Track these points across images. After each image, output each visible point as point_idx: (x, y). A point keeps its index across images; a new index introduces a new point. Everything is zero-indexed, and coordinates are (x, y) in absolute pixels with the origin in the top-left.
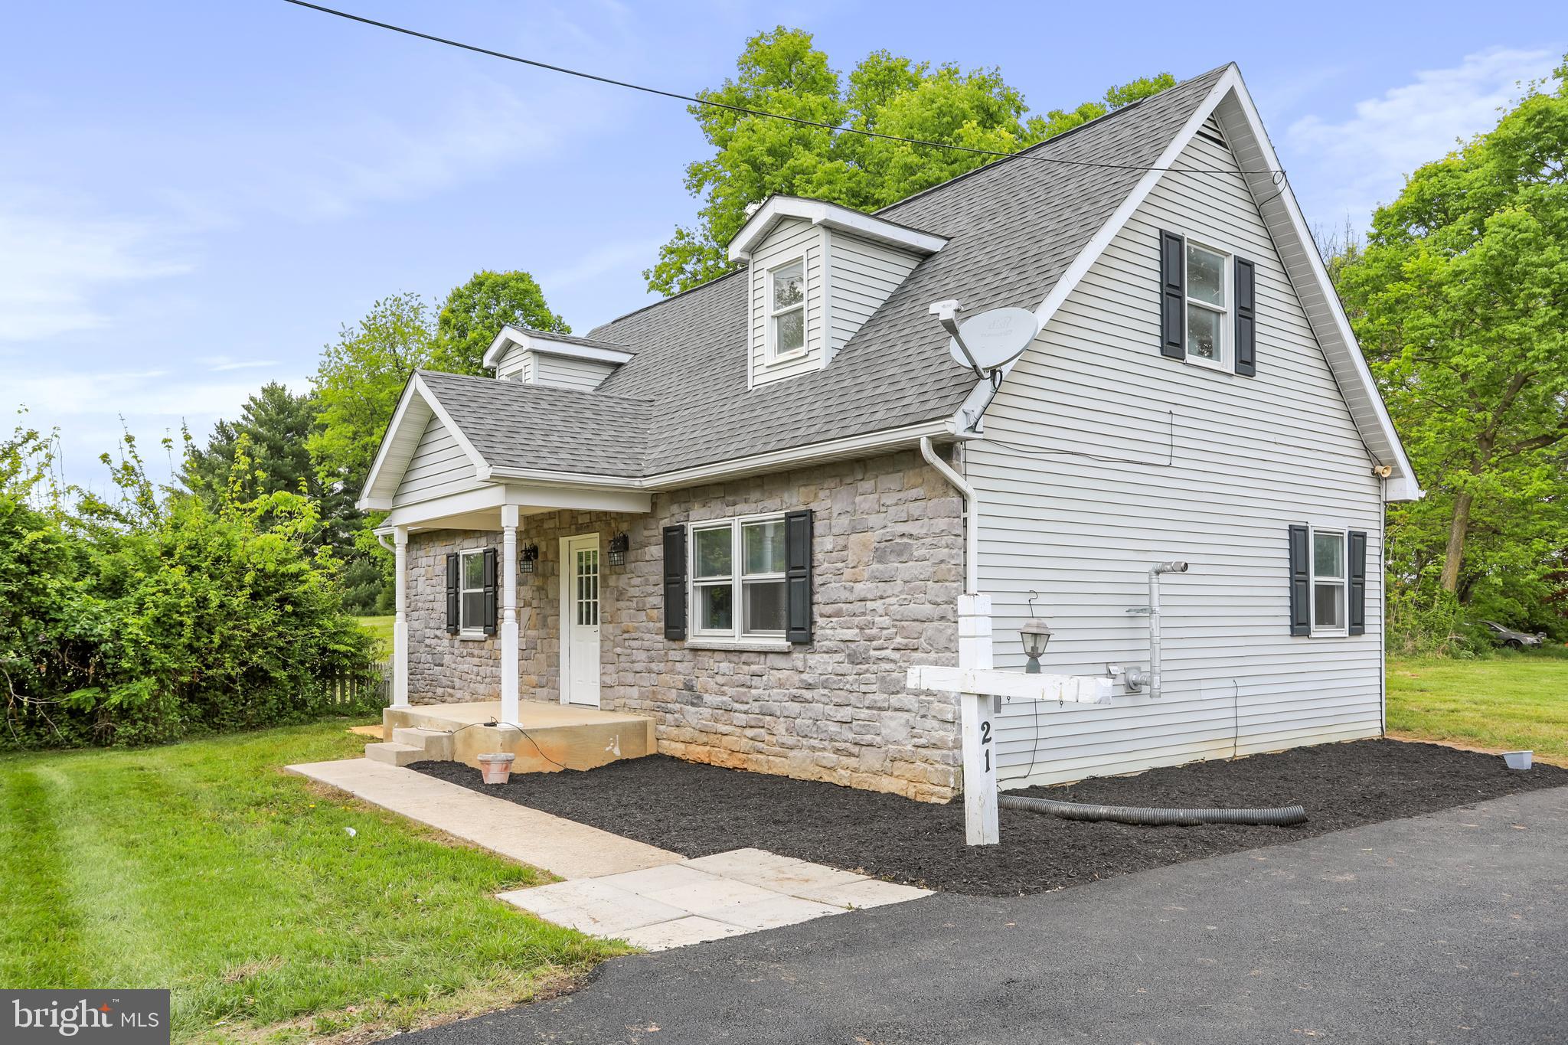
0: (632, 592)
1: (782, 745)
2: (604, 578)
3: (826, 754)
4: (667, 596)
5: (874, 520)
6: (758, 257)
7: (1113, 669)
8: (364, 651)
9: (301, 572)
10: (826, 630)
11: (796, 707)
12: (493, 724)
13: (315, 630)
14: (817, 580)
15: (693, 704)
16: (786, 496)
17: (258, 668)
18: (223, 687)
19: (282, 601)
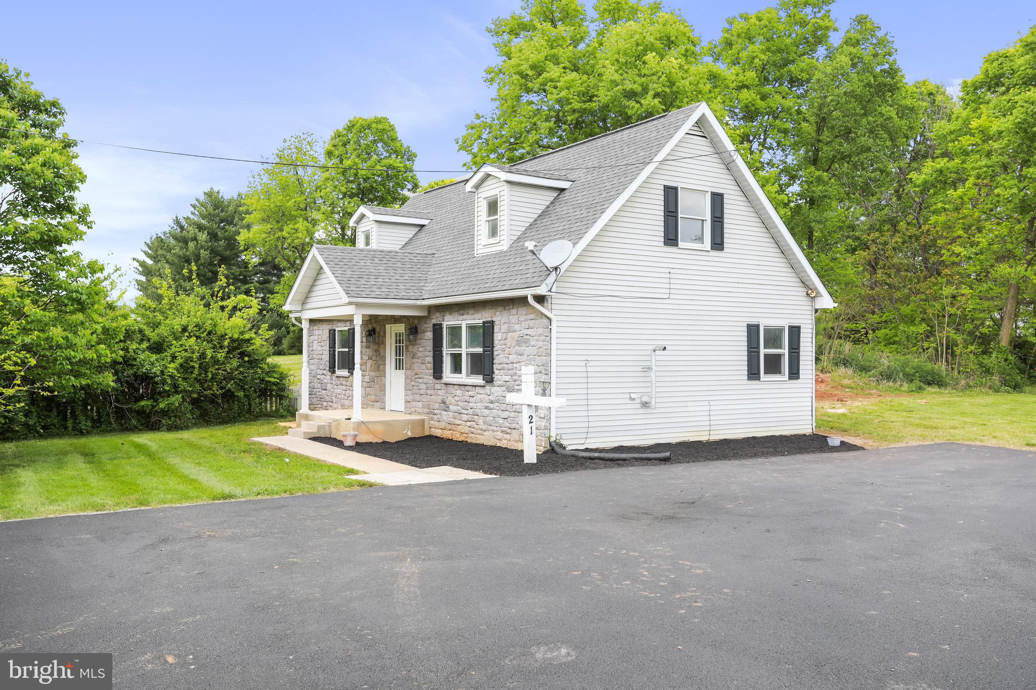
0: (420, 354)
1: (481, 429)
2: (407, 347)
3: (498, 433)
4: (434, 357)
5: (516, 327)
6: (480, 190)
7: (633, 396)
8: (284, 381)
9: (251, 339)
10: (498, 376)
11: (486, 412)
12: (349, 419)
13: (259, 370)
14: (495, 353)
15: (445, 410)
16: (483, 313)
17: (229, 390)
18: (212, 400)
19: (243, 355)
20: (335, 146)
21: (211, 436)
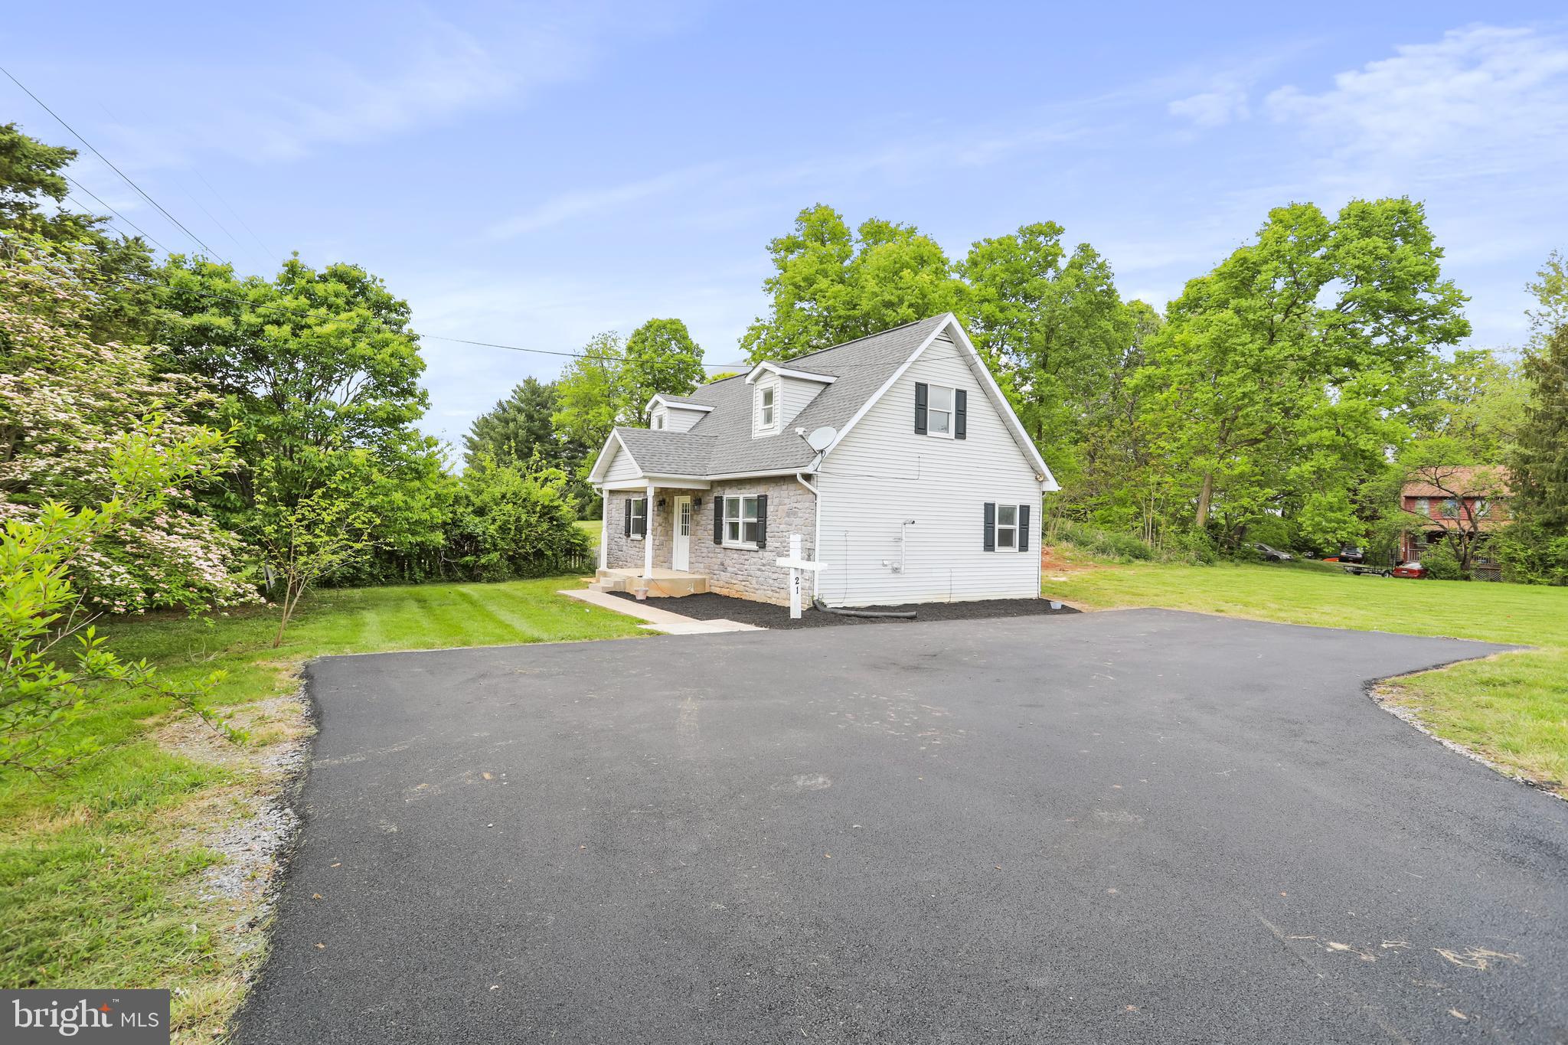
0: (702, 522)
1: (754, 588)
2: (692, 515)
3: (769, 592)
4: (715, 525)
5: (787, 501)
6: (757, 383)
7: (885, 562)
8: (586, 543)
9: (559, 506)
10: (771, 543)
11: (759, 573)
12: (641, 576)
13: (565, 532)
14: (768, 523)
15: (723, 571)
16: (758, 488)
17: (540, 549)
18: (525, 557)
19: (552, 519)
20: (635, 343)
21: (524, 588)
